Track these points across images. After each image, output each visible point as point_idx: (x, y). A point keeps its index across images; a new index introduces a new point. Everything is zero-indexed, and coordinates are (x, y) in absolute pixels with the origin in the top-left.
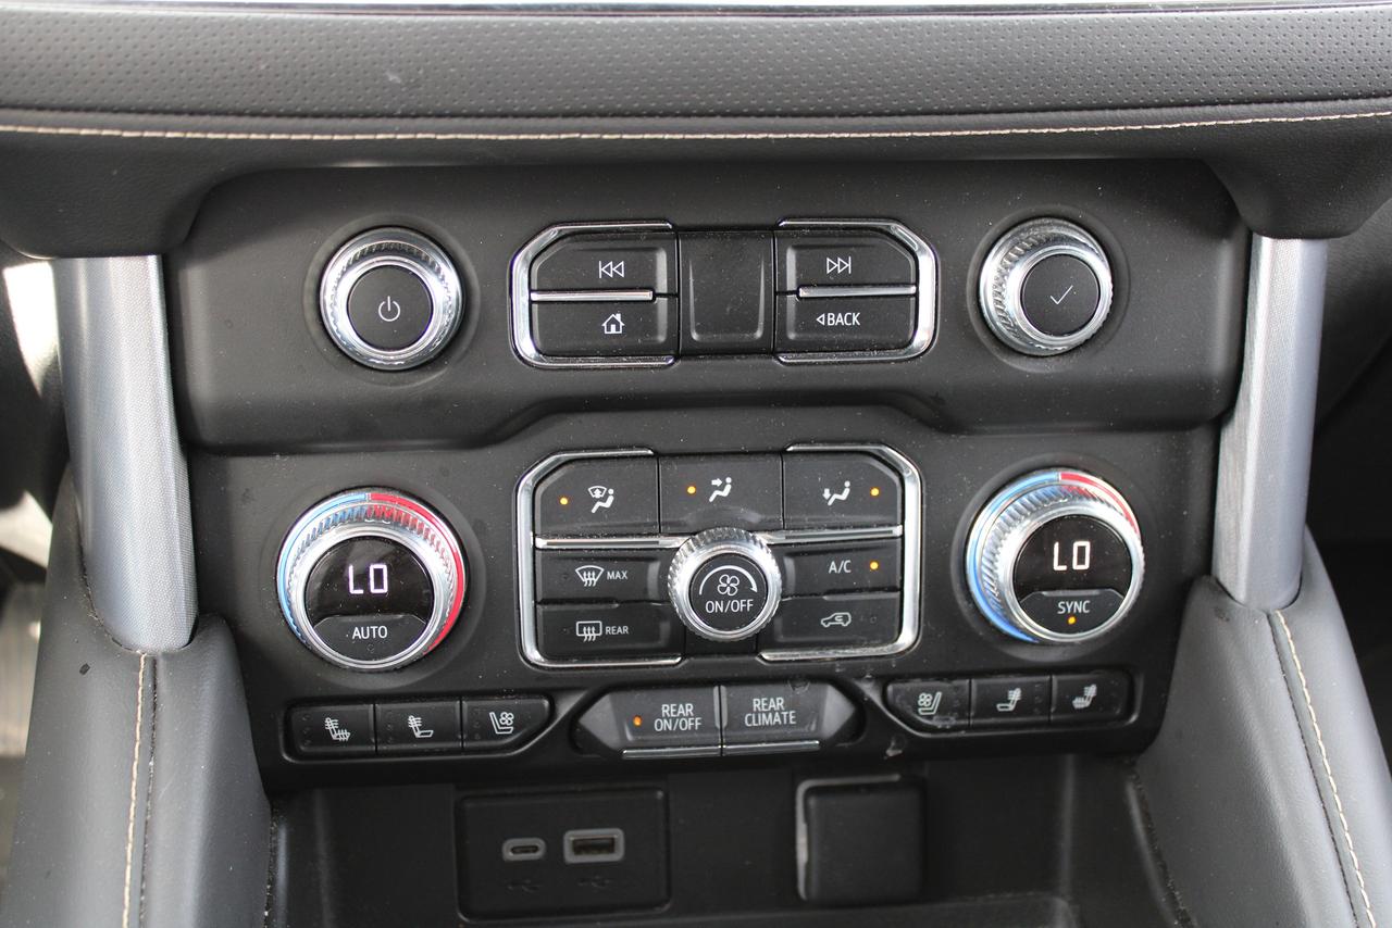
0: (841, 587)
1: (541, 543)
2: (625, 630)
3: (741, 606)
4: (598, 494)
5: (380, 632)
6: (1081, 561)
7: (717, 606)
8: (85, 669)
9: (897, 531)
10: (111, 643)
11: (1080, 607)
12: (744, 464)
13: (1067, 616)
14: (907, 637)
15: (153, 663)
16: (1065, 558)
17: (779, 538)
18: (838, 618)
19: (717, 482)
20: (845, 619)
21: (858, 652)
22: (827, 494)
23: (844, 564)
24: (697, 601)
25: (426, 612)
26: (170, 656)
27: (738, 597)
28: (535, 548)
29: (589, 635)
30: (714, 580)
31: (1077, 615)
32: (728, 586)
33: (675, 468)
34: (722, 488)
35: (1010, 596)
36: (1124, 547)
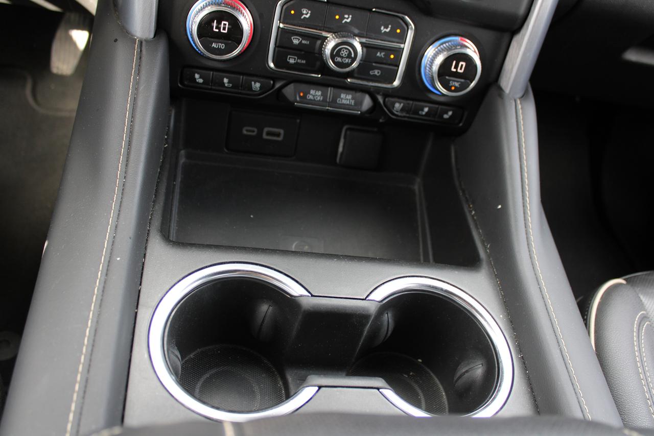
0: (380, 61)
1: (281, 26)
2: (304, 62)
3: (347, 61)
4: (305, 12)
5: (222, 46)
6: (461, 69)
7: (339, 59)
8: (116, 40)
9: (402, 46)
10: (126, 33)
11: (457, 84)
12: (357, 12)
13: (452, 86)
14: (396, 83)
15: (141, 42)
16: (456, 67)
17: (364, 40)
18: (376, 72)
19: (346, 16)
20: (378, 73)
21: (380, 85)
22: (382, 28)
23: (383, 54)
24: (333, 56)
25: (239, 42)
26: (147, 41)
27: (347, 58)
28: (279, 27)
29: (292, 61)
30: (340, 50)
31: (455, 87)
32: (344, 53)
33: (334, 8)
34: (348, 19)
35: (436, 76)
36: (476, 66)
